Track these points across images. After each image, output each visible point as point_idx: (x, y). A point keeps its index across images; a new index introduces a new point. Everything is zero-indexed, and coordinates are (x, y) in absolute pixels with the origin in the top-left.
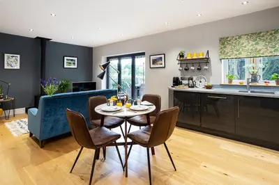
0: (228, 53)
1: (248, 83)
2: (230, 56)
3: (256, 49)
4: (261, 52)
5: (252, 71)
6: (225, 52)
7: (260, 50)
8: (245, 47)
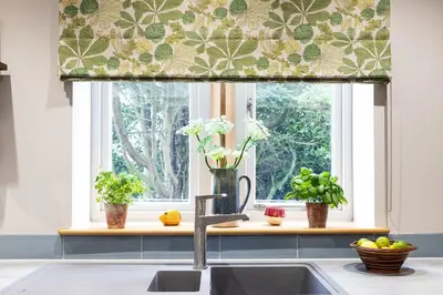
0: (103, 43)
1: (202, 222)
2: (114, 62)
3: (236, 36)
4: (257, 54)
5: (215, 153)
6: (87, 34)
7: (252, 45)
8: (189, 17)
